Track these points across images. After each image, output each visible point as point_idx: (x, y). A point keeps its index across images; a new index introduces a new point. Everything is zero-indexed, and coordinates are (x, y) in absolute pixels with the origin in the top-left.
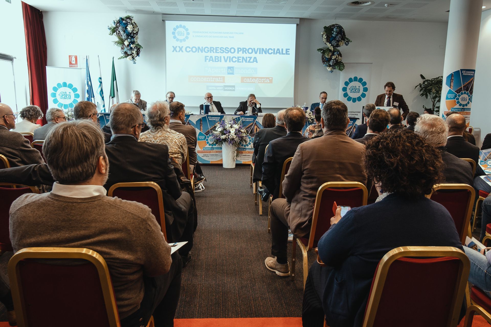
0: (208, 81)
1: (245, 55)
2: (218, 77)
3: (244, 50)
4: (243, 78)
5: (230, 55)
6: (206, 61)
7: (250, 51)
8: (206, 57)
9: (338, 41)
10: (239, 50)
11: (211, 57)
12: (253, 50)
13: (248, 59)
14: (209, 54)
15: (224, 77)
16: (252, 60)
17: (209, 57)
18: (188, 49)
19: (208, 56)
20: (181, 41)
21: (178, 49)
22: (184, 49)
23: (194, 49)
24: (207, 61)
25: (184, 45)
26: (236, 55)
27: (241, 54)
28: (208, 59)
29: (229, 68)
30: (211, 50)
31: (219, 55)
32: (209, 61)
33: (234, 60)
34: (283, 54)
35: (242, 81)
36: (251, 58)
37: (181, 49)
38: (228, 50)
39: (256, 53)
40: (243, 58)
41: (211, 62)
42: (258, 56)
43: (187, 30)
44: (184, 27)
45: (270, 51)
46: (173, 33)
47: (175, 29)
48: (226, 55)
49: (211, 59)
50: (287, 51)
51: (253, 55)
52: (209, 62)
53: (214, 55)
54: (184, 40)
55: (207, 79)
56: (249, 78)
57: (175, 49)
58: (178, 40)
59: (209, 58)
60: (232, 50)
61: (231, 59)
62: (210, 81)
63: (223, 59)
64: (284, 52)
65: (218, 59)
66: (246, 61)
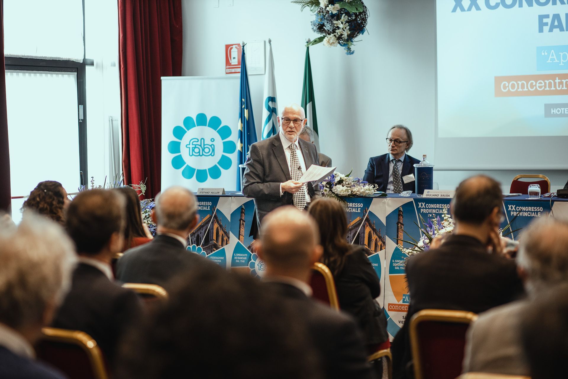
0: (547, 89)
6: (541, 30)
8: (541, 17)
17: (551, 17)
19: (547, 16)
24: (546, 29)
28: (546, 24)
32: (551, 30)
41: (556, 31)
49: (556, 23)
52: (549, 31)
55: (545, 83)
59: (549, 21)
62: (553, 88)
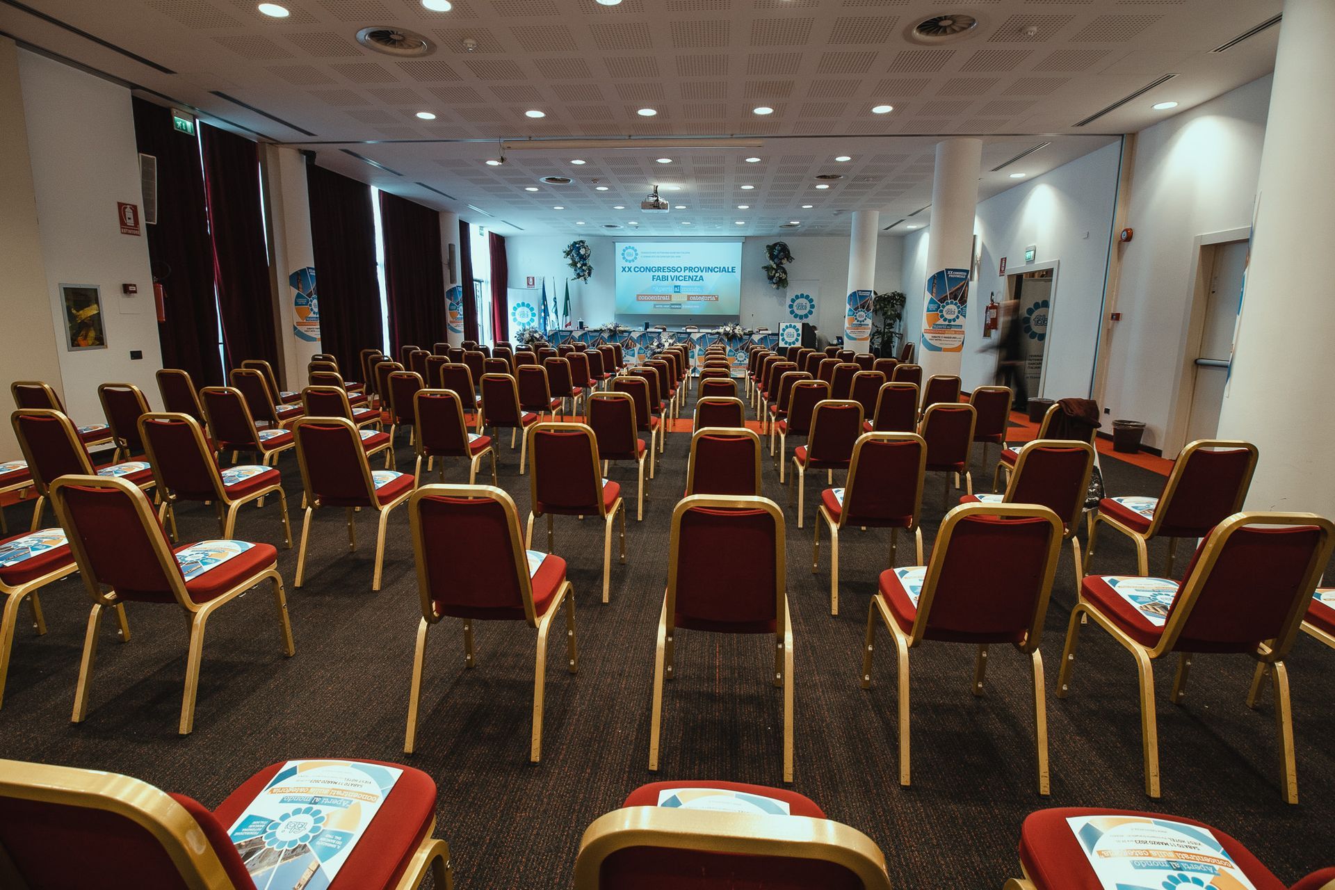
1: (691, 274)
2: (665, 296)
3: (691, 269)
4: (689, 297)
5: (676, 274)
7: (696, 270)
9: (781, 259)
10: (686, 269)
11: (658, 276)
12: (700, 269)
13: (694, 278)
14: (657, 274)
15: (670, 296)
16: (698, 279)
18: (637, 269)
20: (630, 262)
21: (627, 269)
22: (632, 269)
23: (642, 269)
25: (633, 265)
26: (682, 274)
27: (687, 273)
29: (675, 286)
30: (659, 269)
31: (666, 274)
33: (681, 278)
34: (728, 272)
35: (688, 299)
36: (697, 276)
37: (630, 269)
38: (674, 269)
39: (702, 271)
40: (689, 276)
42: (704, 274)
43: (636, 251)
44: (633, 248)
45: (716, 270)
46: (623, 254)
47: (624, 251)
48: (673, 274)
50: (732, 270)
51: (699, 274)
53: (661, 274)
54: (633, 261)
56: (695, 296)
57: (624, 269)
58: (626, 261)
60: (679, 270)
61: (678, 278)
63: (669, 278)
64: (730, 270)
65: (665, 278)
66: (692, 280)
